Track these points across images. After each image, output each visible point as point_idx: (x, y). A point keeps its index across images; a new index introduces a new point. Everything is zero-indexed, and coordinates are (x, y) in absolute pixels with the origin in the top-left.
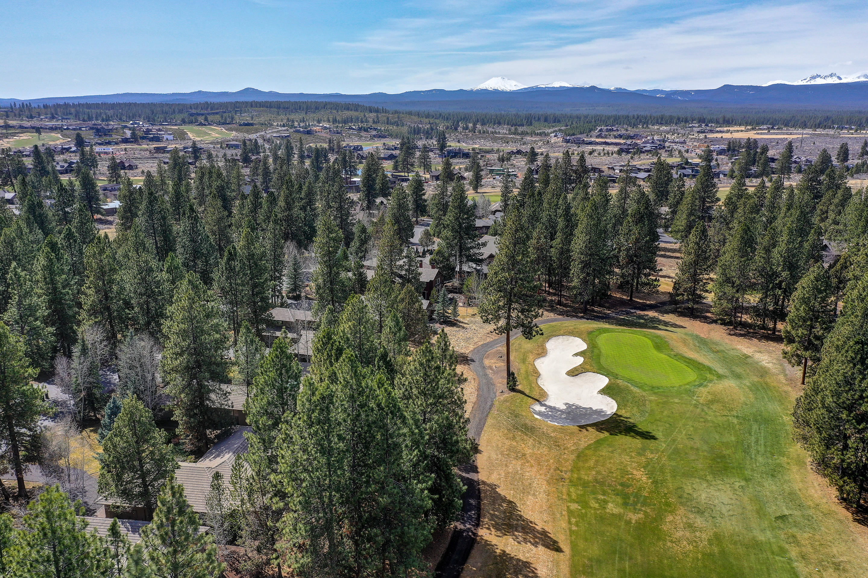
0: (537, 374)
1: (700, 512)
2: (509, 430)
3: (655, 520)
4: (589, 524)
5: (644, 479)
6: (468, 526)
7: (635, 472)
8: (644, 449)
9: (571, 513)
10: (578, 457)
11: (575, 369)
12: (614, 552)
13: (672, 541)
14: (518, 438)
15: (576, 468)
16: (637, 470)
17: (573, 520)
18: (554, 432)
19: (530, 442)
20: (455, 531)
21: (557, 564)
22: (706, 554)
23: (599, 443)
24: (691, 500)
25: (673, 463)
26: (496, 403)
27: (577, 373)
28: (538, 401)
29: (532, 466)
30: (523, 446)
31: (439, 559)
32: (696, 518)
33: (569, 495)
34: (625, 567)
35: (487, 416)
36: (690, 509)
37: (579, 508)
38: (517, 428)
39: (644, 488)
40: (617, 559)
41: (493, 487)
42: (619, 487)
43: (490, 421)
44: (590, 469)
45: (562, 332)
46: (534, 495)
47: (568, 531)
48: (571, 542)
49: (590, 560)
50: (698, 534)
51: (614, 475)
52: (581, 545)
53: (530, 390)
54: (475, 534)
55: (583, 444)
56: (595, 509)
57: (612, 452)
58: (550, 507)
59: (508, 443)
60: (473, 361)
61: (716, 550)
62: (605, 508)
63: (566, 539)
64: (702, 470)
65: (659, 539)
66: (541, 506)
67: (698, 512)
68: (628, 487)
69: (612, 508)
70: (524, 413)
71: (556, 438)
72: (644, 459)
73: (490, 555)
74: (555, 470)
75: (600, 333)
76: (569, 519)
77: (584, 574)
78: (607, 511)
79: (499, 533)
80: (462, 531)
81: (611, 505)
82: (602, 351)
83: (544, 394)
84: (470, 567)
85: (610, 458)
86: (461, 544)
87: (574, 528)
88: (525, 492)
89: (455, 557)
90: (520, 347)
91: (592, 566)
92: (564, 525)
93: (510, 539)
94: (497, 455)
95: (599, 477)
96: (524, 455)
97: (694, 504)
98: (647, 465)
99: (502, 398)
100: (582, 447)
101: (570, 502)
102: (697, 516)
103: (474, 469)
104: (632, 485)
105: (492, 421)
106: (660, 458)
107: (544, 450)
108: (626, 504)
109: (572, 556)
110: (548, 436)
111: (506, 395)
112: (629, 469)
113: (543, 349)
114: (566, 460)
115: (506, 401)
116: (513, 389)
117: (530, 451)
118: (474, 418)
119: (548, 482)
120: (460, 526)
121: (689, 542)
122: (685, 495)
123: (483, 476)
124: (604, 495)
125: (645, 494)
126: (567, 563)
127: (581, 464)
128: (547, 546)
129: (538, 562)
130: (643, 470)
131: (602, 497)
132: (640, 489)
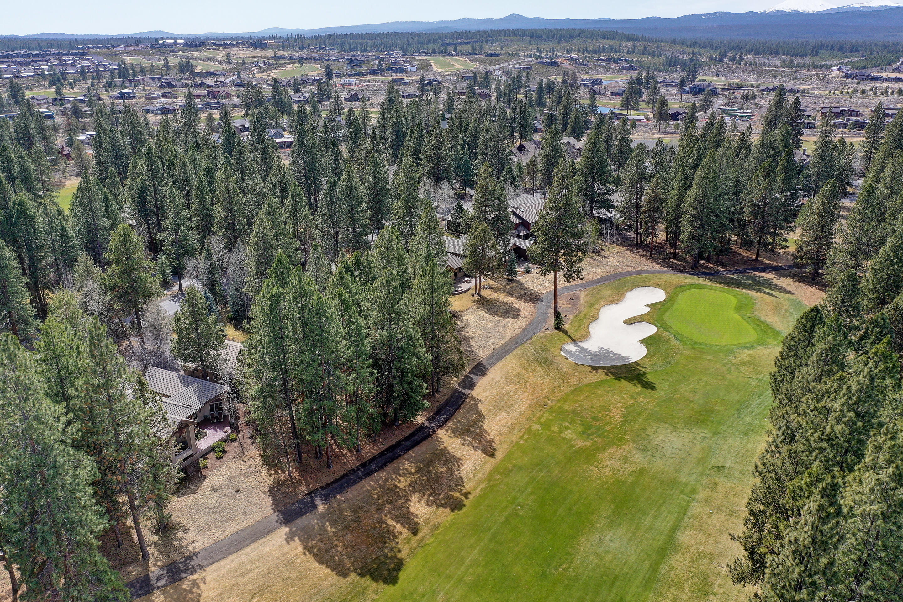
0: (595, 318)
1: (645, 450)
2: (528, 361)
3: (598, 449)
4: (537, 442)
5: (618, 417)
6: (432, 425)
7: (614, 411)
8: (639, 394)
9: (529, 431)
10: (573, 391)
11: (634, 318)
12: (538, 465)
13: (597, 467)
14: (531, 368)
15: (564, 399)
16: (618, 409)
17: (526, 436)
18: (568, 368)
19: (540, 372)
20: (421, 426)
21: (484, 464)
22: (618, 481)
23: (602, 382)
24: (645, 440)
25: (657, 409)
26: (534, 338)
27: (633, 321)
28: (574, 340)
29: (526, 391)
30: (531, 374)
31: (394, 442)
32: (636, 454)
33: (539, 418)
34: (538, 476)
35: (518, 347)
36: (638, 446)
37: (540, 429)
38: (537, 360)
39: (612, 424)
40: (537, 469)
41: (476, 402)
42: (589, 420)
43: (518, 351)
45: (650, 283)
46: (509, 413)
47: (514, 444)
48: (510, 451)
49: (514, 466)
50: (626, 466)
51: (594, 410)
52: (517, 454)
53: (576, 331)
54: (434, 431)
55: (587, 381)
56: (553, 432)
57: (608, 392)
58: (515, 424)
59: (519, 370)
60: (542, 300)
61: (631, 479)
62: (562, 433)
63: (508, 448)
64: (678, 418)
65: (588, 463)
66: (508, 422)
67: (643, 450)
68: (597, 420)
69: (569, 434)
70: (553, 349)
71: (566, 373)
72: (632, 401)
73: (433, 448)
74: (544, 398)
75: (690, 288)
76: (523, 435)
77: (501, 475)
78: (563, 435)
79: (452, 435)
80: (426, 427)
81: (569, 431)
82: (676, 305)
83: (586, 336)
84: (411, 453)
85: (601, 396)
86: (418, 437)
87: (522, 442)
88: (502, 409)
89: (408, 443)
90: (597, 293)
91: (512, 470)
92: (515, 438)
93: (458, 441)
94: (501, 378)
95: (579, 409)
96: (526, 382)
97: (645, 443)
98: (631, 406)
99: (543, 334)
100: (584, 383)
101: (535, 423)
102: (640, 453)
103: (471, 386)
104: (602, 420)
105: (519, 352)
106: (648, 403)
107: (547, 381)
108: (583, 433)
109: (502, 460)
110: (559, 370)
111: (549, 332)
112: (611, 407)
113: (620, 297)
114: (561, 391)
115: (544, 337)
116: (558, 327)
117: (534, 380)
118: (506, 346)
119: (530, 406)
120: (427, 424)
121: (613, 469)
122: (644, 435)
123: (475, 393)
124: (570, 423)
125: (608, 428)
126: (493, 464)
127: (571, 397)
128: (485, 451)
129: (469, 459)
130: (623, 410)
131: (567, 424)
132: (606, 424)
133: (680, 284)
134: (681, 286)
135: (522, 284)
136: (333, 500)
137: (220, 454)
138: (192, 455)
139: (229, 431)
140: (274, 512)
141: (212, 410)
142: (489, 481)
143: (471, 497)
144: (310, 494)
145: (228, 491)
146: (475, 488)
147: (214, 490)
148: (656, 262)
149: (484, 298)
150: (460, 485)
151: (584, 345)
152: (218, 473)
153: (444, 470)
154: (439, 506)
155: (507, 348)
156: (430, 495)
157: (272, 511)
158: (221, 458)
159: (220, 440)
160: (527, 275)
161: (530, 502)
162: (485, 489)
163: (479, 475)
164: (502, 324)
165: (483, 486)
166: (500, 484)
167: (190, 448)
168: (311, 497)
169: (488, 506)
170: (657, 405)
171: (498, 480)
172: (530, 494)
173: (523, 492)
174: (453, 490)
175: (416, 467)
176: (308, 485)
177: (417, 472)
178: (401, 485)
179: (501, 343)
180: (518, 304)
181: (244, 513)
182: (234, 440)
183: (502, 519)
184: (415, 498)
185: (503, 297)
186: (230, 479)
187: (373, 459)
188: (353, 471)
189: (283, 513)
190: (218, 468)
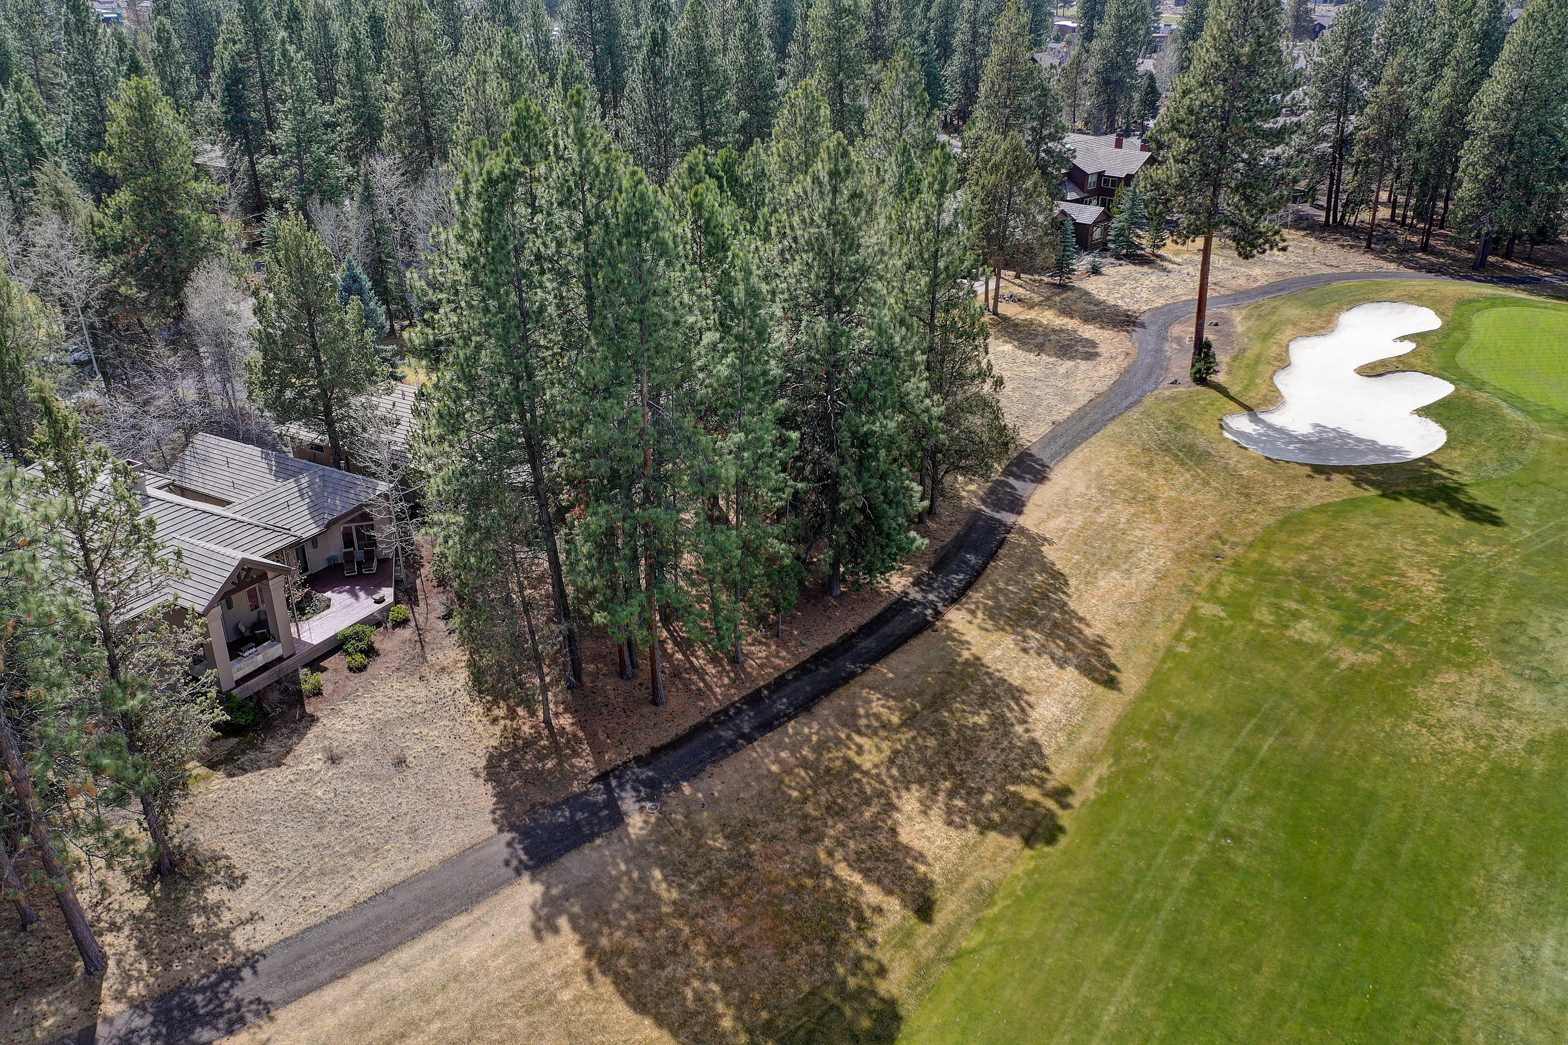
0: (1283, 362)
1: (1544, 681)
2: (1146, 450)
3: (1407, 674)
4: (1226, 649)
5: (1429, 589)
6: (931, 597)
7: (1412, 573)
8: (1464, 534)
9: (1193, 619)
10: (1284, 523)
11: (1383, 363)
12: (1250, 714)
13: (1422, 724)
14: (1158, 467)
15: (1266, 541)
16: (1420, 569)
17: (1190, 634)
18: (1252, 468)
19: (1183, 476)
20: (900, 600)
21: (1092, 707)
22: (1503, 769)
23: (1352, 503)
24: (1533, 653)
25: (1530, 572)
26: (1148, 401)
27: (1381, 370)
28: (1249, 409)
29: (1158, 521)
30: (1162, 482)
31: (833, 640)
32: (1523, 690)
33: (1213, 587)
34: (1260, 747)
35: (1113, 418)
36: (1518, 669)
37: (1223, 614)
38: (1168, 450)
39: (1418, 607)
40: (1249, 726)
41: (1037, 541)
42: (1351, 595)
43: (1113, 428)
44: (1299, 548)
45: (1393, 295)
46: (1128, 572)
47: (1161, 653)
48: (1157, 672)
49: (1180, 715)
50: (1506, 724)
51: (1354, 570)
52: (1178, 682)
53: (1246, 388)
54: (938, 614)
55: (1310, 501)
56: (1261, 624)
57: (1377, 527)
58: (1151, 600)
59: (1127, 471)
60: (1142, 325)
61: (1539, 765)
62: (1287, 627)
63: (1149, 665)
65: (1390, 711)
66: (1129, 595)
67: (1538, 680)
68: (1375, 598)
69: (1306, 630)
70: (1201, 426)
71: (1249, 479)
72: (1453, 551)
73: (942, 658)
74: (1211, 537)
75: (1493, 305)
76: (1182, 630)
77: (1146, 738)
78: (1290, 633)
79: (989, 624)
80: (914, 603)
81: (1306, 623)
82: (1474, 336)
83: (1274, 399)
84: (885, 670)
85: (1363, 537)
86: (897, 626)
87: (1182, 648)
88: (1107, 563)
89: (869, 643)
90: (1272, 313)
91: (1176, 728)
92: (1161, 638)
93: (1008, 641)
94: (1088, 488)
95: (1313, 567)
96: (1152, 498)
97: (1536, 661)
98: (1454, 565)
99: (1167, 393)
100: (1305, 505)
101: (1207, 600)
102: (1531, 688)
103: (1017, 506)
104: (1387, 596)
105: (1117, 430)
106: (1500, 556)
107: (1208, 497)
108: (1347, 629)
109: (1141, 699)
110: (1233, 474)
111: (1181, 389)
112: (1401, 564)
113: (1329, 322)
114: (1248, 524)
115: (1173, 398)
116: (1201, 379)
117: (1173, 494)
118: (1082, 418)
119: (1178, 557)
120: (915, 594)
121: (1472, 733)
122: (1523, 640)
123: (1029, 520)
124: (1302, 601)
125: (1414, 619)
126: (1119, 708)
127: (1283, 536)
128: (1087, 670)
129: (1047, 692)
130: (1436, 572)
131: (1294, 606)
132: (1405, 608)
133: (1466, 296)
134: (1470, 301)
135: (1087, 293)
136: (672, 799)
137: (359, 658)
138: (280, 659)
139: (390, 599)
140: (500, 830)
141: (348, 542)
142: (1117, 756)
143: (1075, 801)
144: (603, 777)
145: (371, 762)
146: (1081, 776)
147: (333, 760)
148: (1385, 259)
149: (1005, 319)
150: (1035, 766)
151: (1276, 418)
152: (350, 709)
153: (982, 719)
154: (985, 827)
155: (1086, 422)
156: (952, 794)
157: (493, 829)
158: (361, 669)
159: (363, 622)
160: (1093, 278)
161: (1258, 825)
162: (1112, 778)
163: (1085, 739)
164: (1062, 370)
165: (1103, 769)
166: (1150, 764)
167: (276, 639)
168: (609, 790)
169: (1131, 834)
170: (1526, 561)
171: (1142, 753)
172: (1252, 800)
173: (1228, 793)
174: (1017, 780)
175: (903, 710)
176: (598, 753)
177: (904, 724)
178: (867, 761)
179: (1067, 410)
180: (1089, 331)
181: (413, 832)
182: (402, 623)
183: (1185, 878)
184: (909, 802)
185: (1048, 318)
186: (381, 728)
187: (779, 684)
188: (724, 716)
189: (525, 833)
190: (351, 697)
